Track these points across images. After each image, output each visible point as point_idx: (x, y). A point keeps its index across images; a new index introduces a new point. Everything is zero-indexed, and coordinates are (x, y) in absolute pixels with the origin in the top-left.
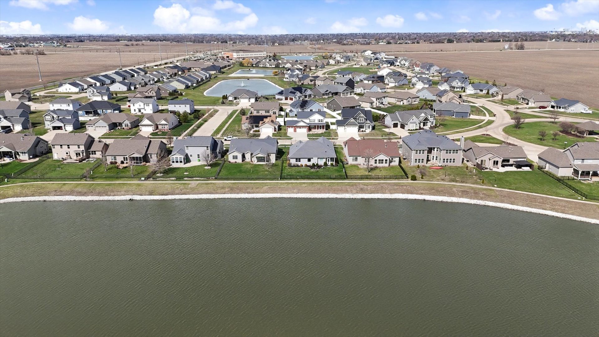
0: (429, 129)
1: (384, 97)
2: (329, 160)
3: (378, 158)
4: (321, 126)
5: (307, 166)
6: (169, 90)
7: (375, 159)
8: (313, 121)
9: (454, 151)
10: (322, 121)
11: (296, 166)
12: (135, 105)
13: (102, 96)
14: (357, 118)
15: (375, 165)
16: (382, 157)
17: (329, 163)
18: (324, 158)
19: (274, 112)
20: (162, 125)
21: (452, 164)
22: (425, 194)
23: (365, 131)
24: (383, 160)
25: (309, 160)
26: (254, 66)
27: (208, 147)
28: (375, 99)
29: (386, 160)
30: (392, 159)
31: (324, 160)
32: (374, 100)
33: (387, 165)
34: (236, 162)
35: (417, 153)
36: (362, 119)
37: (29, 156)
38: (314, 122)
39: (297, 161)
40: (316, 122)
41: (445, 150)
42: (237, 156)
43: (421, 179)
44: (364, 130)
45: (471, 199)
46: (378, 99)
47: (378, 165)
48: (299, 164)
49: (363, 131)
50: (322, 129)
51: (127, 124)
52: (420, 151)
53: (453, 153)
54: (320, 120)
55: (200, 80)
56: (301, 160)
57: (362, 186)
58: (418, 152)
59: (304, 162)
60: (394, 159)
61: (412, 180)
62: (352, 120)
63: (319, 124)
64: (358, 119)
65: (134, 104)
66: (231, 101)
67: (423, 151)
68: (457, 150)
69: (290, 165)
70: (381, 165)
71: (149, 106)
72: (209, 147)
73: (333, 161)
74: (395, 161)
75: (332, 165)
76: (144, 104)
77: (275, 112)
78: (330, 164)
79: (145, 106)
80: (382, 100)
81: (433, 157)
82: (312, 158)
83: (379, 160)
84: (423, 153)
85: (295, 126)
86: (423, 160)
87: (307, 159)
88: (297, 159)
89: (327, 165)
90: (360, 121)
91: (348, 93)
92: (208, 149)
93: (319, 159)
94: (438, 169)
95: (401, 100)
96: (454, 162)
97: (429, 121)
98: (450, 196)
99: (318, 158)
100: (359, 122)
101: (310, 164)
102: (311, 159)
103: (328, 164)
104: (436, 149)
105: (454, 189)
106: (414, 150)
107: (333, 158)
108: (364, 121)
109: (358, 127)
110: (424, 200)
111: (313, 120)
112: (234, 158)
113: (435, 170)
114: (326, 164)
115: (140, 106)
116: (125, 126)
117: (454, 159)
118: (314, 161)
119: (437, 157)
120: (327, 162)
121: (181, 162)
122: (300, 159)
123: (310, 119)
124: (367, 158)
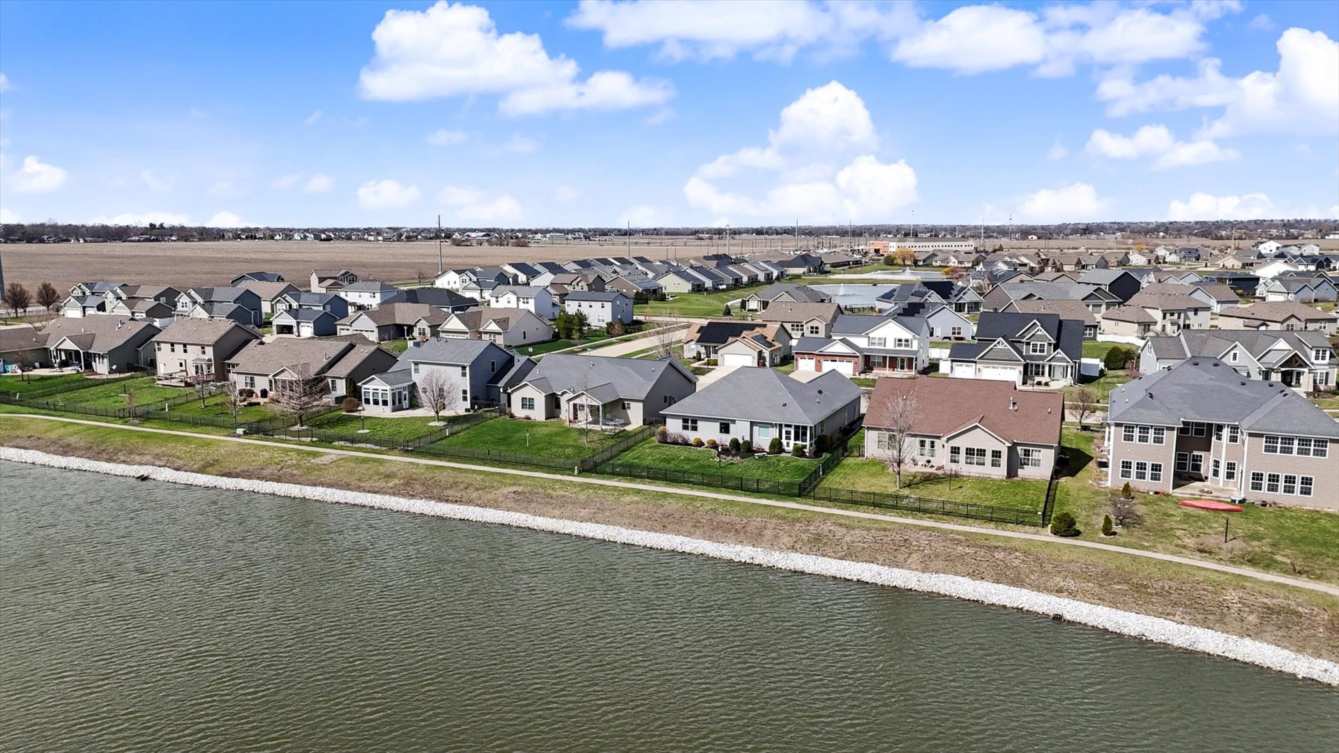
0: (1304, 396)
1: (1196, 311)
2: (788, 433)
3: (963, 443)
4: (903, 360)
5: (714, 445)
6: (635, 288)
7: (954, 443)
8: (880, 344)
9: (1304, 441)
10: (907, 346)
11: (678, 444)
12: (499, 299)
13: (481, 290)
14: (1024, 340)
15: (950, 467)
16: (980, 439)
17: (790, 445)
18: (772, 425)
19: (812, 328)
20: (490, 333)
21: (1295, 499)
22: (1072, 595)
23: (1047, 384)
24: (982, 452)
25: (725, 428)
26: (921, 263)
27: (464, 368)
28: (1161, 315)
29: (996, 454)
30: (1027, 453)
31: (774, 433)
32: (1157, 315)
33: (1001, 472)
34: (528, 418)
35: (1129, 438)
36: (1042, 346)
37: (111, 365)
38: (882, 347)
39: (685, 428)
40: (887, 348)
41: (1261, 436)
42: (531, 400)
43: (1102, 535)
44: (1044, 379)
45: (1300, 650)
46: (1172, 314)
47: (963, 468)
48: (691, 436)
49: (1039, 383)
50: (906, 370)
51: (424, 329)
52: (1144, 429)
53: (1300, 452)
54: (900, 340)
55: (745, 279)
56: (700, 424)
57: (826, 528)
58: (1136, 433)
59: (708, 432)
60: (1035, 455)
61: (1056, 532)
62: (1002, 345)
63: (897, 351)
64: (1028, 344)
65: (497, 298)
66: (753, 310)
67: (1159, 430)
68: (1321, 443)
69: (664, 438)
70: (975, 470)
71: (527, 303)
72: (468, 369)
73: (804, 440)
74: (1036, 463)
75: (799, 452)
76: (518, 298)
77: (817, 328)
78: (791, 448)
79: (521, 303)
80: (1187, 317)
81: (1217, 464)
82: (734, 422)
83: (970, 452)
84: (1158, 440)
85: (817, 352)
86: (1156, 468)
87: (718, 425)
88: (685, 420)
89: (783, 451)
90: (1035, 351)
91: (1101, 305)
92: (464, 375)
93: (756, 428)
94: (1216, 510)
95: (1261, 322)
96: (1306, 491)
97: (1306, 370)
98: (1194, 622)
99: (752, 424)
100: (1031, 353)
101: (726, 440)
102: (731, 426)
103: (786, 448)
104: (1226, 433)
105: (1232, 596)
106: (1117, 425)
107: (805, 428)
108: (1049, 351)
109: (1021, 369)
110: (1058, 618)
111: (880, 339)
112: (523, 406)
113: (1203, 512)
114: (777, 446)
115: (509, 302)
116: (420, 334)
117: (1307, 481)
118: (740, 431)
119: (1231, 466)
120: (784, 441)
121: (385, 403)
122: (695, 421)
123: (871, 335)
124: (928, 441)
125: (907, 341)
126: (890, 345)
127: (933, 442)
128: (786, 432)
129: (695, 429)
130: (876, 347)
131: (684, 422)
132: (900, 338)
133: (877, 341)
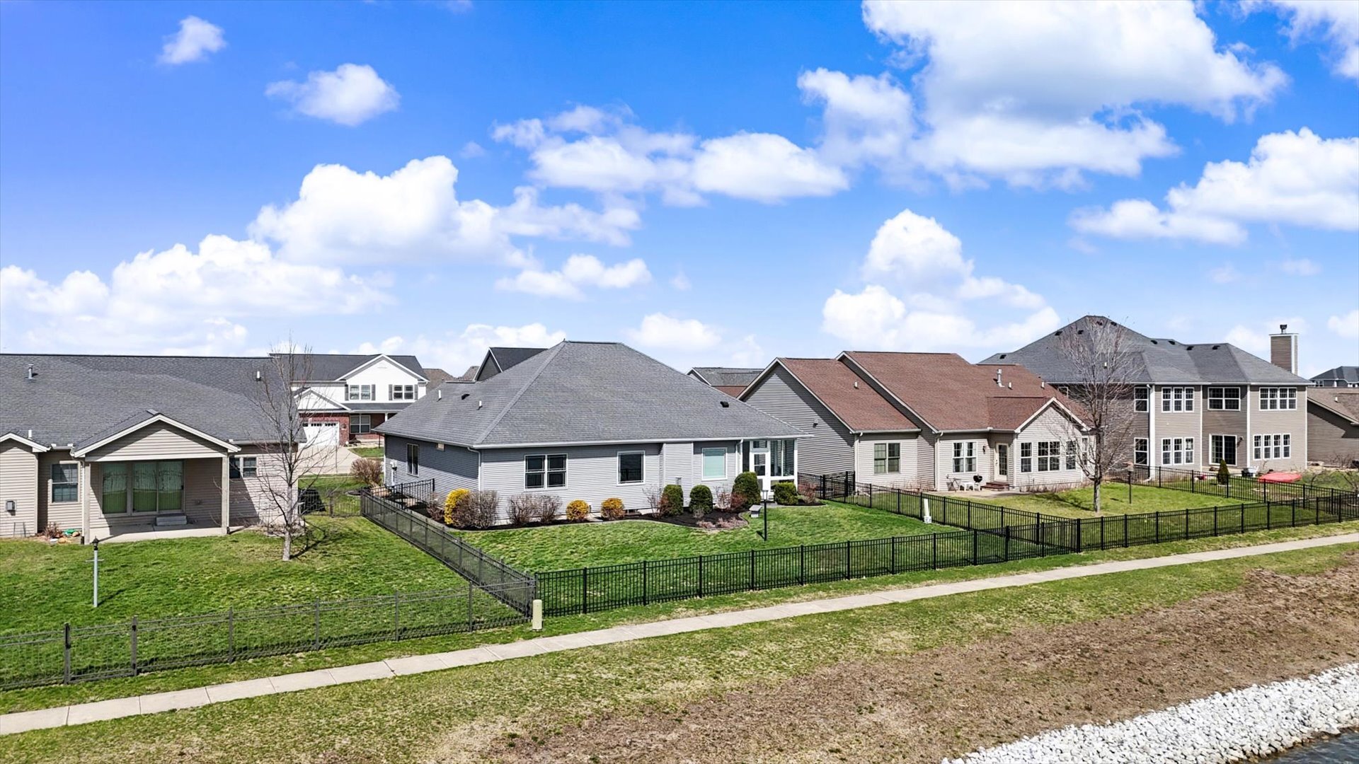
2: (760, 460)
3: (1032, 435)
7: (1024, 436)
8: (364, 396)
9: (1283, 392)
10: (409, 396)
15: (1022, 480)
17: (764, 486)
18: (732, 445)
24: (1056, 448)
25: (633, 468)
29: (1071, 447)
31: (735, 464)
35: (1166, 406)
38: (372, 401)
39: (535, 479)
40: (378, 401)
41: (1258, 388)
47: (1036, 478)
52: (1179, 391)
53: (1282, 405)
54: (398, 388)
56: (572, 466)
58: (1172, 398)
63: (394, 406)
67: (1189, 392)
68: (1293, 392)
70: (1050, 480)
78: (769, 493)
82: (658, 448)
83: (1042, 449)
84: (1189, 406)
86: (1189, 444)
87: (614, 463)
88: (533, 459)
96: (1286, 453)
102: (647, 460)
103: (761, 494)
106: (1157, 388)
111: (365, 387)
117: (1286, 437)
118: (670, 469)
123: (350, 382)
124: (964, 443)
125: (409, 388)
126: (383, 397)
127: (971, 445)
128: (756, 457)
129: (557, 480)
130: (360, 401)
131: (529, 467)
132: (398, 384)
133: (360, 391)
